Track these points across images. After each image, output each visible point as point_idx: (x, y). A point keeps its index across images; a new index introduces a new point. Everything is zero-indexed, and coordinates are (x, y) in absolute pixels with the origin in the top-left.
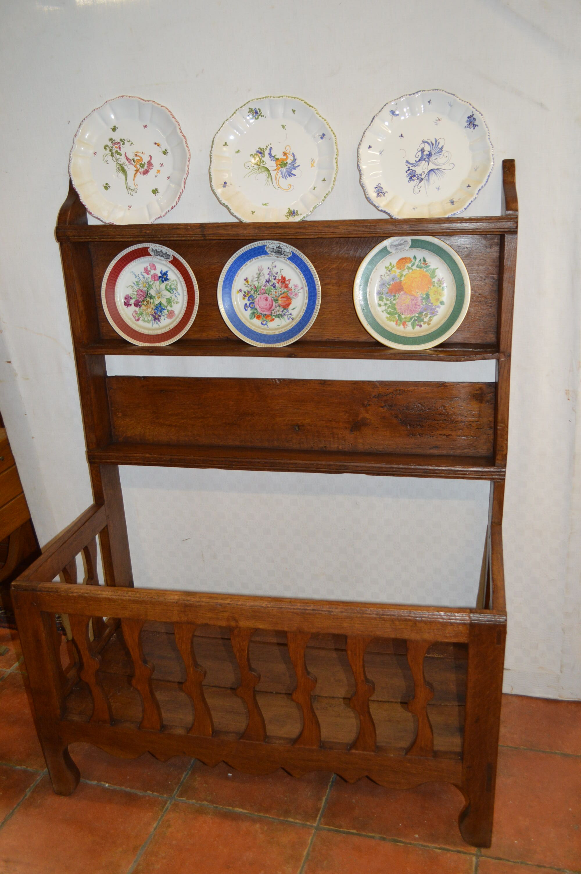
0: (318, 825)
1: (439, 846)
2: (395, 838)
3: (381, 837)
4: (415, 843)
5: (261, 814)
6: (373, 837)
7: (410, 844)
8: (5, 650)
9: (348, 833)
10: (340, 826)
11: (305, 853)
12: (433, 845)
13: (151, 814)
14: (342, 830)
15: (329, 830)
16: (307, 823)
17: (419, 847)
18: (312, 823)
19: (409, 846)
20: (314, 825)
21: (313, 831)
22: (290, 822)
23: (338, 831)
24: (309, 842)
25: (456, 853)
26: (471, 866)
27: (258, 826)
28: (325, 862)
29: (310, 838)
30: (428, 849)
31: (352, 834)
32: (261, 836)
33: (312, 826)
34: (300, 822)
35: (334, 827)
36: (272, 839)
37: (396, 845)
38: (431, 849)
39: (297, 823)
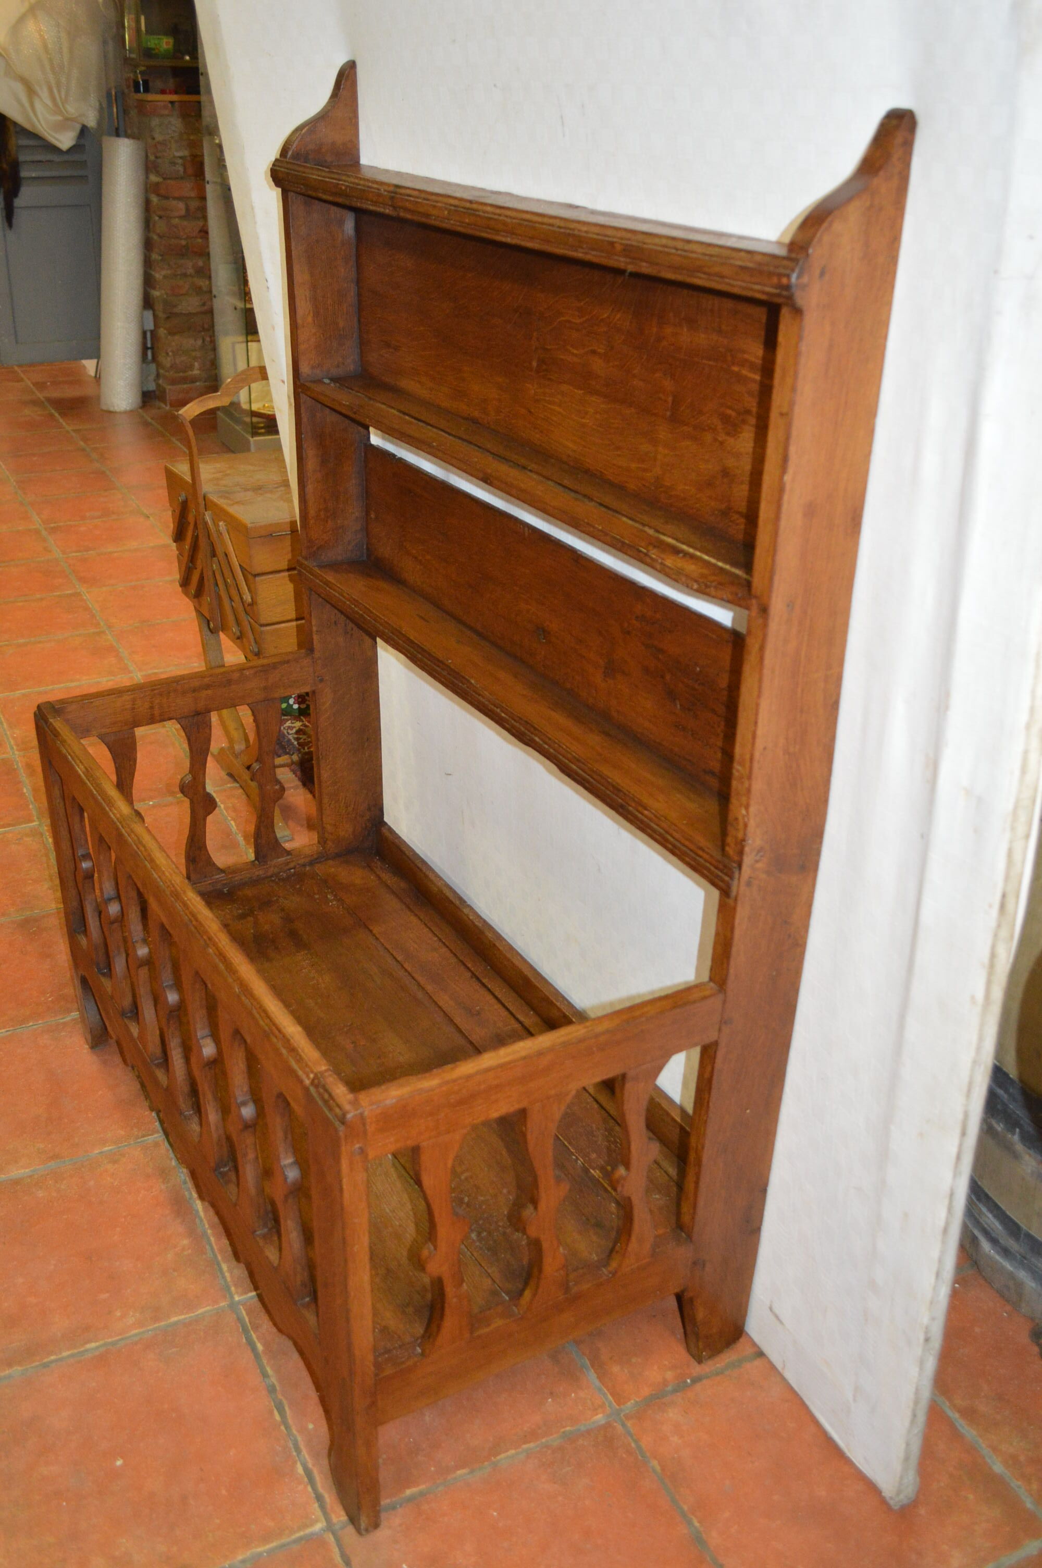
0: (239, 1302)
1: (310, 1466)
2: (285, 1403)
3: (273, 1386)
4: (295, 1432)
5: (209, 1232)
6: (265, 1375)
7: (286, 1428)
8: (284, 837)
9: (251, 1343)
10: (256, 1328)
11: (174, 1319)
12: (307, 1456)
13: (123, 1133)
14: (252, 1333)
15: (240, 1320)
16: (233, 1289)
17: (290, 1441)
18: (237, 1293)
19: (283, 1428)
20: (237, 1298)
21: (223, 1304)
22: (221, 1270)
23: (245, 1331)
24: (200, 1311)
25: (313, 1495)
26: (299, 1529)
27: (185, 1242)
28: (174, 1350)
29: (208, 1308)
30: (295, 1454)
31: (254, 1349)
32: (170, 1256)
33: (232, 1297)
34: (229, 1279)
35: (249, 1321)
36: (174, 1270)
37: (271, 1413)
38: (297, 1458)
39: (224, 1277)
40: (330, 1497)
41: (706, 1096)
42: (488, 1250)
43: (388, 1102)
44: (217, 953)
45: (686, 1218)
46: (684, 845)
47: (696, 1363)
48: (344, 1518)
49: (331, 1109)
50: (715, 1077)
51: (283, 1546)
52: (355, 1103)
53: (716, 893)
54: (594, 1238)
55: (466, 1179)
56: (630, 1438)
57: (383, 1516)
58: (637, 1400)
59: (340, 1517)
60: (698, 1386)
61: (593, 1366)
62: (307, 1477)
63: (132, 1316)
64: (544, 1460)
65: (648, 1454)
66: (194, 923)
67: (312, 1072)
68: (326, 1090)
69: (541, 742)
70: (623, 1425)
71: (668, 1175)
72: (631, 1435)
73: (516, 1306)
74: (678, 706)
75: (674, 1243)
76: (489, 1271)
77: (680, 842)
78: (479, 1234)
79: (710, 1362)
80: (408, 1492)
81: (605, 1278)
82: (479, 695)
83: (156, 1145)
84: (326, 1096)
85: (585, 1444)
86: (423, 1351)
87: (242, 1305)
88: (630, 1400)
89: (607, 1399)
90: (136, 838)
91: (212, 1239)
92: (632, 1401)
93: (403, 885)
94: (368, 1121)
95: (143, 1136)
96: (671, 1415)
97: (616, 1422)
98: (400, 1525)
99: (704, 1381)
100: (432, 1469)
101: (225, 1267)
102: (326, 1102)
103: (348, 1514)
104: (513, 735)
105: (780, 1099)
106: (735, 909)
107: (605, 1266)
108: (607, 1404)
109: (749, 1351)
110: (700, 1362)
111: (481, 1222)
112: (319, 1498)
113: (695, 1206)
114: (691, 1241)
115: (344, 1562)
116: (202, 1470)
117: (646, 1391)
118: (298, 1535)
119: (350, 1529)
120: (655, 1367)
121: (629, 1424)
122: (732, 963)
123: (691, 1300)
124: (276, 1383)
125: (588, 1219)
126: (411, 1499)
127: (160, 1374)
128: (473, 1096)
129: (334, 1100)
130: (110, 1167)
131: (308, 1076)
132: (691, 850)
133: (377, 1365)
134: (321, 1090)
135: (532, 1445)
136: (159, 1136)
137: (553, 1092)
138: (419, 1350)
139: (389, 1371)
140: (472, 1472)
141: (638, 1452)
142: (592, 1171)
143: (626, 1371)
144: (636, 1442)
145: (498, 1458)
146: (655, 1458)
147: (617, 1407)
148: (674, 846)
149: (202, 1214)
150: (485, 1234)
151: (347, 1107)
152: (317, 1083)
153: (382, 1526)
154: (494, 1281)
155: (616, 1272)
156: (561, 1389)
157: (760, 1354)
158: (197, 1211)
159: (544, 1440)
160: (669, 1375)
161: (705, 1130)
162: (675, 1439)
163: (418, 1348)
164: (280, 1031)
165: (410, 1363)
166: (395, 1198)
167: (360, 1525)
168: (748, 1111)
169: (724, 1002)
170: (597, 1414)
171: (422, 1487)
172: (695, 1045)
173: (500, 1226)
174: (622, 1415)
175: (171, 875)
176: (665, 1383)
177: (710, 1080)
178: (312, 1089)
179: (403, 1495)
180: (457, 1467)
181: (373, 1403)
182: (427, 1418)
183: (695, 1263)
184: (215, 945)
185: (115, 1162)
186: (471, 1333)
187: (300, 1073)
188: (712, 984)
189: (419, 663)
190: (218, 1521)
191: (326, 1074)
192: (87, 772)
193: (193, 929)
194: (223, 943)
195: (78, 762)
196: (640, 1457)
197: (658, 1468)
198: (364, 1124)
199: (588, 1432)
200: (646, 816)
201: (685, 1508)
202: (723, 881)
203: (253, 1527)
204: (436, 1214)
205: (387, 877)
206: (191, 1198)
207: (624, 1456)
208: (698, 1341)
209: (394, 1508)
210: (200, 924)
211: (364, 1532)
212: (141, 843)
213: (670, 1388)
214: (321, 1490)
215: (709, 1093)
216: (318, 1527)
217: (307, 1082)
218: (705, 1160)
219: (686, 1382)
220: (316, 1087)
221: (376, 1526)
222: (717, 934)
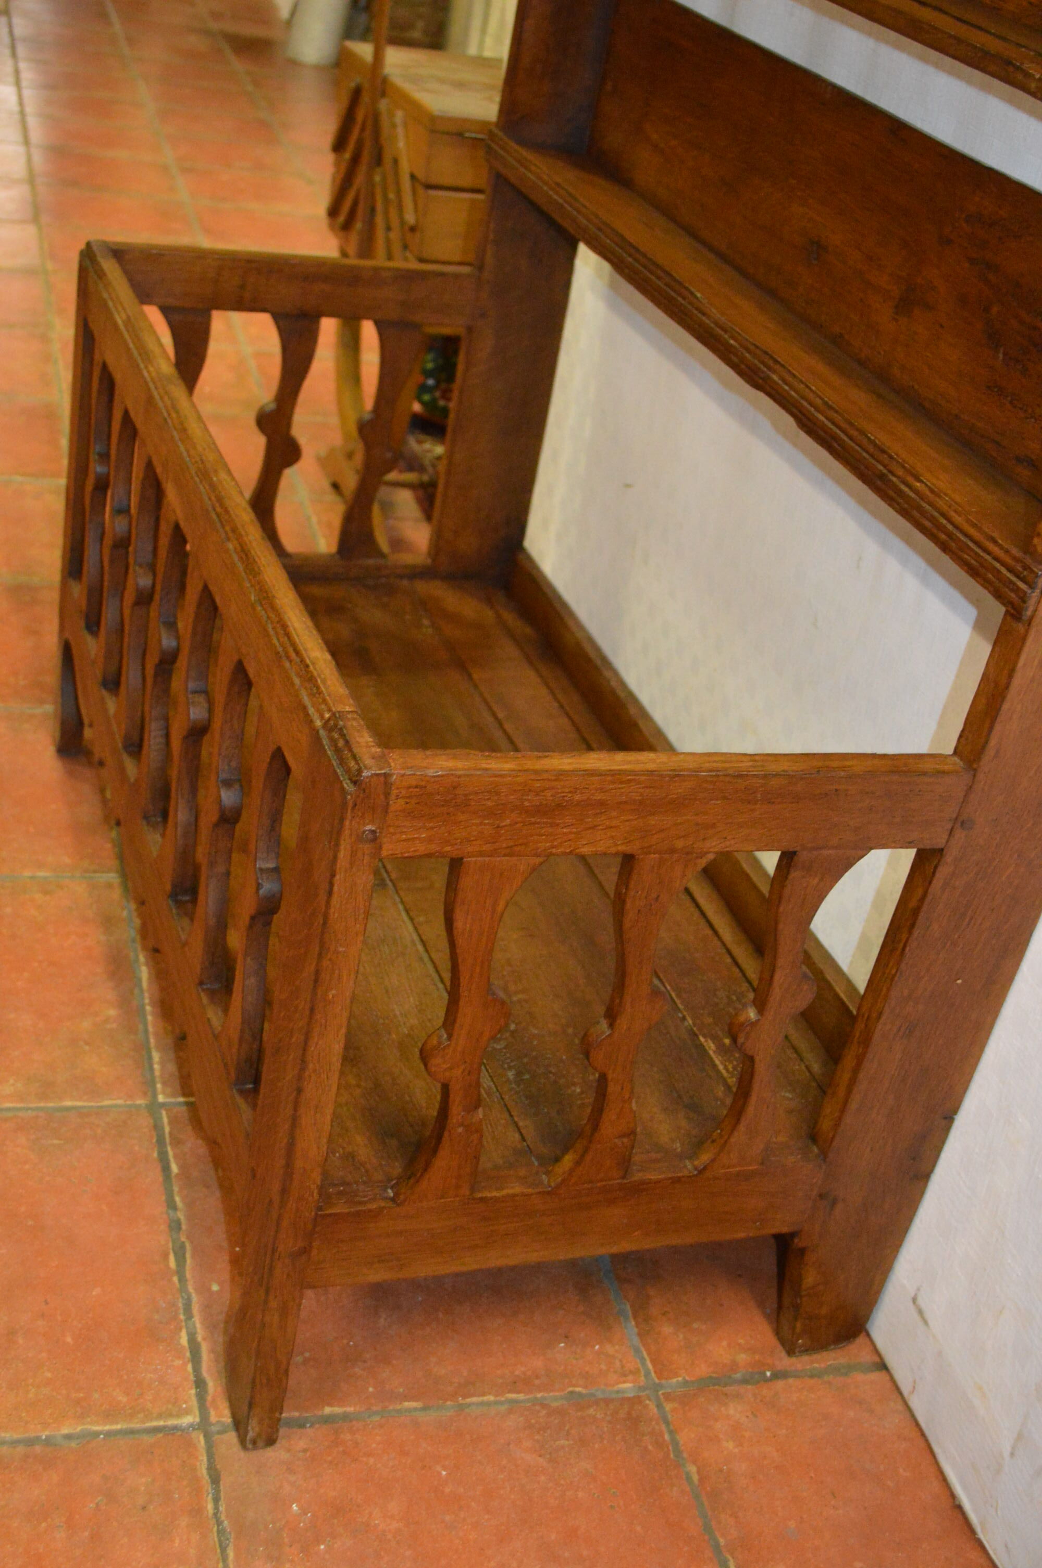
0: (163, 1105)
1: (199, 1338)
2: (188, 1248)
3: (179, 1223)
4: (191, 1289)
5: (148, 1008)
6: (172, 1205)
7: (180, 1281)
9: (163, 1160)
10: (176, 1142)
11: (68, 1103)
12: (198, 1325)
14: (169, 1148)
15: (157, 1127)
16: (159, 1086)
17: (180, 1300)
18: (164, 1093)
19: (175, 1279)
20: (161, 1098)
21: (140, 1102)
22: (150, 1058)
23: (161, 1142)
24: (107, 1103)
25: (192, 1378)
26: (160, 1416)
27: (112, 1012)
28: (56, 1142)
29: (120, 1102)
30: (182, 1317)
31: (166, 1169)
32: (86, 1024)
33: (155, 1095)
34: (157, 1073)
35: (170, 1133)
36: (87, 1043)
37: (166, 1256)
38: (183, 1324)
39: (151, 1069)
40: (214, 1386)
41: (904, 937)
42: (527, 1097)
43: (431, 772)
44: (239, 549)
45: (826, 1125)
46: (966, 535)
47: (783, 1354)
48: (228, 1419)
49: (342, 762)
50: (925, 908)
51: (132, 1432)
52: (381, 759)
53: (998, 611)
54: (684, 1123)
55: (519, 1001)
56: (663, 1427)
57: (282, 1431)
58: (687, 1378)
59: (222, 1415)
60: (780, 1384)
61: (635, 1317)
62: (191, 1352)
63: (13, 1085)
64: (533, 1421)
65: (685, 1455)
66: (219, 509)
67: (330, 710)
68: (343, 735)
69: (780, 382)
70: (659, 1406)
71: (810, 1071)
72: (667, 1423)
73: (547, 1173)
74: (1001, 356)
75: (799, 1156)
76: (521, 1124)
77: (961, 531)
78: (519, 1074)
79: (805, 1358)
80: (328, 1410)
81: (686, 1173)
82: (704, 314)
83: (109, 886)
84: (341, 743)
85: (598, 1416)
86: (397, 1194)
87: (166, 1110)
88: (676, 1375)
89: (644, 1364)
90: (169, 403)
91: (150, 1018)
92: (680, 1379)
93: (528, 630)
94: (394, 792)
95: (95, 872)
96: (731, 1412)
97: (650, 1400)
98: (305, 1451)
99: (791, 1380)
100: (371, 1389)
101: (156, 1056)
102: (337, 750)
103: (234, 1416)
104: (741, 373)
105: (1010, 979)
106: (1024, 639)
107: (690, 1158)
108: (643, 1372)
109: (867, 1357)
110: (790, 1352)
111: (525, 1060)
112: (200, 1383)
113: (843, 1110)
114: (825, 1160)
115: (210, 1476)
116: (46, 1303)
117: (703, 1370)
118: (155, 1424)
119: (232, 1437)
120: (725, 1343)
121: (668, 1407)
122: (998, 727)
123: (802, 1251)
124: (182, 1218)
125: (680, 1097)
126: (328, 1420)
127: (27, 1167)
128: (560, 807)
129: (350, 750)
130: (39, 897)
131: (322, 717)
132: (976, 543)
133: (325, 1197)
134: (336, 736)
135: (521, 1396)
136: (113, 877)
137: (679, 844)
138: (390, 1193)
139: (340, 1208)
140: (424, 1409)
141: (671, 1448)
142: (702, 1039)
143: (681, 1336)
144: (671, 1432)
145: (468, 1400)
146: (694, 1462)
147: (657, 1381)
148: (950, 535)
149: (145, 984)
150: (527, 1076)
151: (368, 761)
152: (334, 725)
153: (278, 1445)
154: (524, 1139)
155: (705, 1168)
156: (582, 1335)
157: (882, 1366)
158: (140, 980)
159: (539, 1395)
160: (742, 1358)
161: (889, 990)
162: (730, 1445)
163: (389, 1191)
164: (297, 652)
165: (373, 1206)
166: (411, 999)
167: (246, 1433)
168: (959, 982)
169: (970, 789)
170: (624, 1382)
171: (350, 1409)
172: (908, 845)
173: (550, 1072)
174: (660, 1393)
175: (204, 449)
176: (734, 1367)
177: (916, 912)
178: (322, 733)
179: (320, 1413)
180: (406, 1398)
181: (305, 1251)
182: (382, 1321)
183: (821, 1196)
184: (239, 538)
185: (46, 892)
186: (473, 1189)
187: (311, 711)
188: (956, 759)
189: (627, 271)
190: (49, 1375)
191: (349, 716)
192: (128, 322)
193: (214, 517)
194: (251, 538)
195: (120, 309)
196: (672, 1456)
197: (695, 1478)
198: (387, 795)
199: (607, 1401)
200: (916, 492)
201: (722, 1541)
202: (1017, 590)
203: (96, 1396)
204: (464, 980)
205: (510, 618)
206: (137, 960)
207: (650, 1447)
208: (796, 1319)
209: (302, 1426)
210: (227, 511)
211: (250, 1446)
212: (174, 406)
213: (738, 1376)
214: (205, 1373)
215: (910, 932)
216: (187, 1420)
217: (318, 723)
218: (877, 1037)
219: (764, 1374)
220: (330, 730)
221: (271, 1441)
222: (985, 677)
